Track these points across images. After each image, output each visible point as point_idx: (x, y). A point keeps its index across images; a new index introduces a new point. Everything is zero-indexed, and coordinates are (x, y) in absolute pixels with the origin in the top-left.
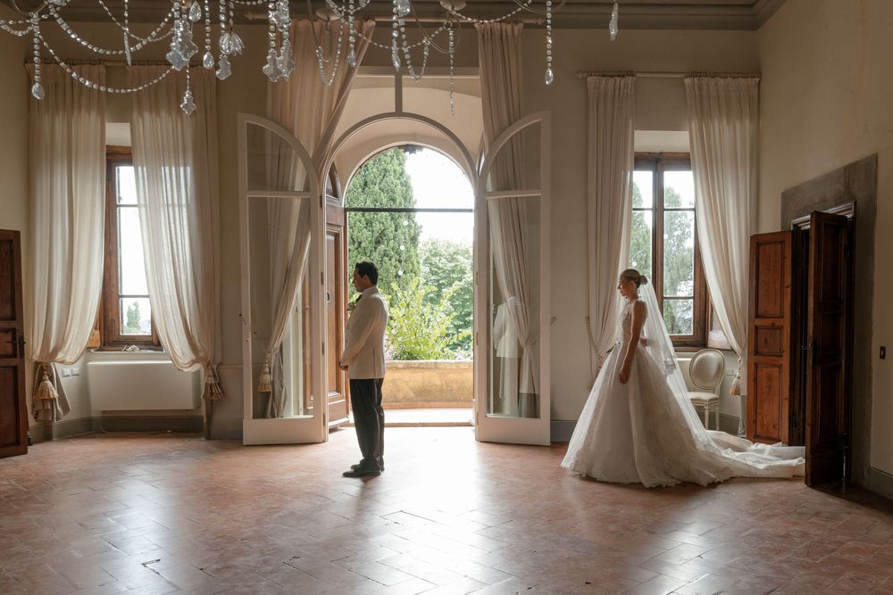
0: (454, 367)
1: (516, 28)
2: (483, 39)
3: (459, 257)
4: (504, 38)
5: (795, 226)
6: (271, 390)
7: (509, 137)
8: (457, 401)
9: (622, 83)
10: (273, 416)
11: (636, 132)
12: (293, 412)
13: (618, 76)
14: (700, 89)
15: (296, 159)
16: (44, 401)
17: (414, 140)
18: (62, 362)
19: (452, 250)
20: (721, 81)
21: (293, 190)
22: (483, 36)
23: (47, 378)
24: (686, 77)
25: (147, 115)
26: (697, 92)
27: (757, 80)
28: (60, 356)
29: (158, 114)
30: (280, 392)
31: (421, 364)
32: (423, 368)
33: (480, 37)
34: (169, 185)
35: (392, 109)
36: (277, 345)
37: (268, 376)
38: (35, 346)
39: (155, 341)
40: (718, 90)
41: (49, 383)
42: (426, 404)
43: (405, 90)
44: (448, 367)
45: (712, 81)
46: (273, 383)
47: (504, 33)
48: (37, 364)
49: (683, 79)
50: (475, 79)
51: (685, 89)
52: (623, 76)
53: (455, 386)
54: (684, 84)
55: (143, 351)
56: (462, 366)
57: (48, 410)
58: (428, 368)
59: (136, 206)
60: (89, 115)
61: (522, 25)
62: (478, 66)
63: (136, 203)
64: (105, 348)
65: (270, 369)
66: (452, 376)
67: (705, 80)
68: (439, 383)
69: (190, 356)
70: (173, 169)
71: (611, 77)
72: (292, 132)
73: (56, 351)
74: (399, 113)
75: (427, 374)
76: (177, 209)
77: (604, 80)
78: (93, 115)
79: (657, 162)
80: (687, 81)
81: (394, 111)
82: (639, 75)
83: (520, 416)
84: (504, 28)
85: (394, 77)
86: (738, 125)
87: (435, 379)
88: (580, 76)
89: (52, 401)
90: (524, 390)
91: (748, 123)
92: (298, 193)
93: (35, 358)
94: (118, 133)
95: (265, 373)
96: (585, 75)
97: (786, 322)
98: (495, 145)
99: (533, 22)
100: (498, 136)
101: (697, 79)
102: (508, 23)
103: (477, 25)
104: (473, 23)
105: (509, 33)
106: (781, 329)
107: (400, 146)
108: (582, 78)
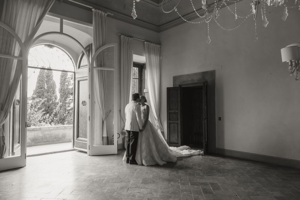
0: (48, 129)
2: (95, 15)
4: (102, 16)
5: (180, 85)
7: (102, 50)
8: (49, 142)
9: (130, 40)
11: (134, 55)
14: (149, 46)
15: (16, 42)
17: (54, 44)
20: (153, 44)
22: (95, 14)
32: (35, 130)
35: (59, 31)
40: (152, 46)
42: (36, 144)
43: (64, 26)
44: (45, 129)
51: (145, 45)
52: (131, 37)
53: (48, 136)
54: (144, 43)
56: (51, 129)
58: (37, 130)
61: (107, 14)
62: (92, 24)
66: (47, 133)
68: (41, 135)
71: (128, 37)
72: (14, 31)
74: (61, 32)
75: (36, 132)
77: (125, 37)
80: (145, 42)
82: (134, 38)
83: (103, 145)
84: (102, 13)
85: (59, 19)
86: (156, 57)
87: (40, 134)
90: (105, 135)
92: (16, 57)
97: (179, 111)
98: (97, 52)
99: (110, 14)
100: (98, 49)
101: (148, 43)
102: (104, 12)
103: (93, 10)
104: (92, 9)
105: (104, 15)
106: (177, 113)
107: (46, 45)
108: (119, 35)
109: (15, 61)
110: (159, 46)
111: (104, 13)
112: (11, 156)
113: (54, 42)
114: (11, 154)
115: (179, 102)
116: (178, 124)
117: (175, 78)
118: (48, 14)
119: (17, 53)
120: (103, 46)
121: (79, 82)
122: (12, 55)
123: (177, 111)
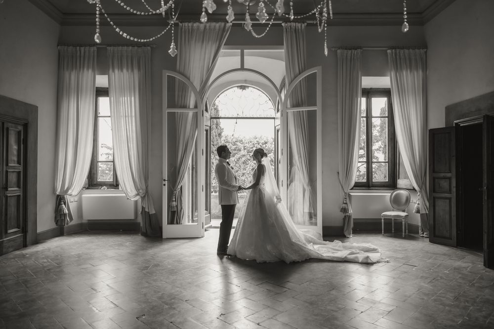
1: (303, 25)
3: (238, 143)
4: (297, 30)
5: (456, 124)
6: (176, 210)
7: (299, 80)
9: (355, 53)
10: (177, 223)
11: (363, 77)
12: (186, 221)
13: (353, 49)
14: (396, 55)
15: (191, 92)
16: (61, 215)
17: (246, 83)
18: (70, 195)
19: (234, 140)
20: (406, 51)
21: (189, 108)
22: (286, 29)
23: (63, 203)
24: (389, 49)
25: (116, 71)
26: (394, 57)
27: (425, 50)
28: (70, 192)
29: (122, 70)
30: (181, 211)
31: (242, 195)
33: (285, 30)
34: (126, 106)
35: (239, 67)
36: (179, 187)
37: (175, 202)
38: (58, 187)
39: (115, 184)
40: (405, 55)
41: (63, 205)
43: (245, 57)
45: (402, 51)
46: (177, 206)
47: (297, 28)
48: (58, 196)
49: (387, 50)
50: (282, 51)
51: (387, 55)
52: (356, 49)
54: (387, 53)
55: (109, 189)
57: (63, 220)
59: (110, 117)
60: (88, 72)
61: (306, 24)
62: (283, 45)
63: (110, 115)
64: (90, 188)
65: (175, 198)
67: (398, 51)
69: (135, 192)
70: (129, 98)
71: (350, 49)
72: (189, 79)
73: (68, 189)
74: (242, 68)
76: (130, 118)
77: (346, 51)
78: (90, 71)
79: (369, 93)
80: (389, 51)
81: (240, 67)
82: (364, 49)
84: (297, 25)
85: (240, 51)
86: (415, 73)
88: (333, 49)
89: (65, 215)
91: (421, 72)
93: (58, 193)
94: (102, 81)
95: (173, 201)
96: (336, 49)
97: (452, 175)
98: (291, 85)
99: (311, 22)
100: (293, 80)
101: (394, 50)
102: (299, 23)
103: (283, 24)
104: (281, 23)
105: (300, 27)
106: (450, 179)
107: (237, 87)
108: (335, 51)
109: (191, 114)
110: (422, 51)
111: (299, 25)
112: (191, 223)
113: (246, 81)
114: (190, 221)
115: (453, 156)
116: (450, 199)
117: (449, 110)
118: (223, 49)
119: (192, 105)
120: (300, 74)
121: (278, 131)
123: (449, 175)
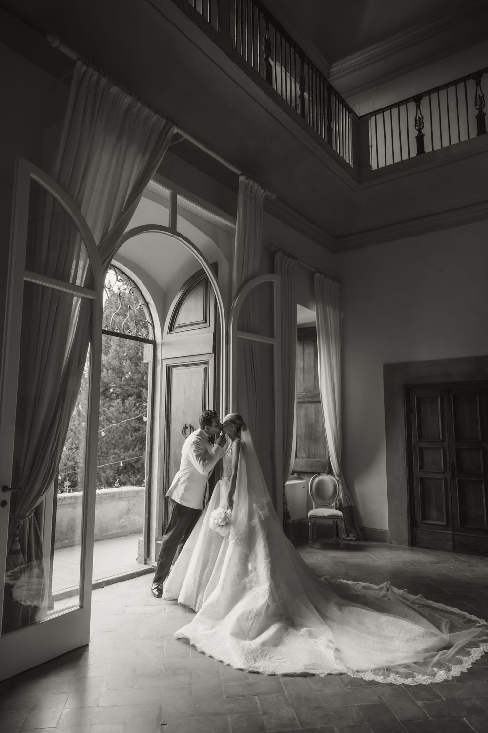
1: (264, 195)
4: (256, 199)
9: (292, 264)
14: (322, 283)
20: (330, 281)
22: (245, 190)
24: (317, 272)
27: (341, 286)
33: (242, 190)
40: (328, 286)
47: (257, 195)
52: (294, 260)
54: (314, 276)
71: (288, 257)
74: (172, 229)
77: (284, 257)
80: (317, 275)
85: (169, 192)
92: (79, 289)
96: (276, 249)
99: (270, 194)
102: (262, 188)
104: (239, 176)
111: (262, 191)
117: (390, 369)
121: (169, 369)
122: (71, 281)
